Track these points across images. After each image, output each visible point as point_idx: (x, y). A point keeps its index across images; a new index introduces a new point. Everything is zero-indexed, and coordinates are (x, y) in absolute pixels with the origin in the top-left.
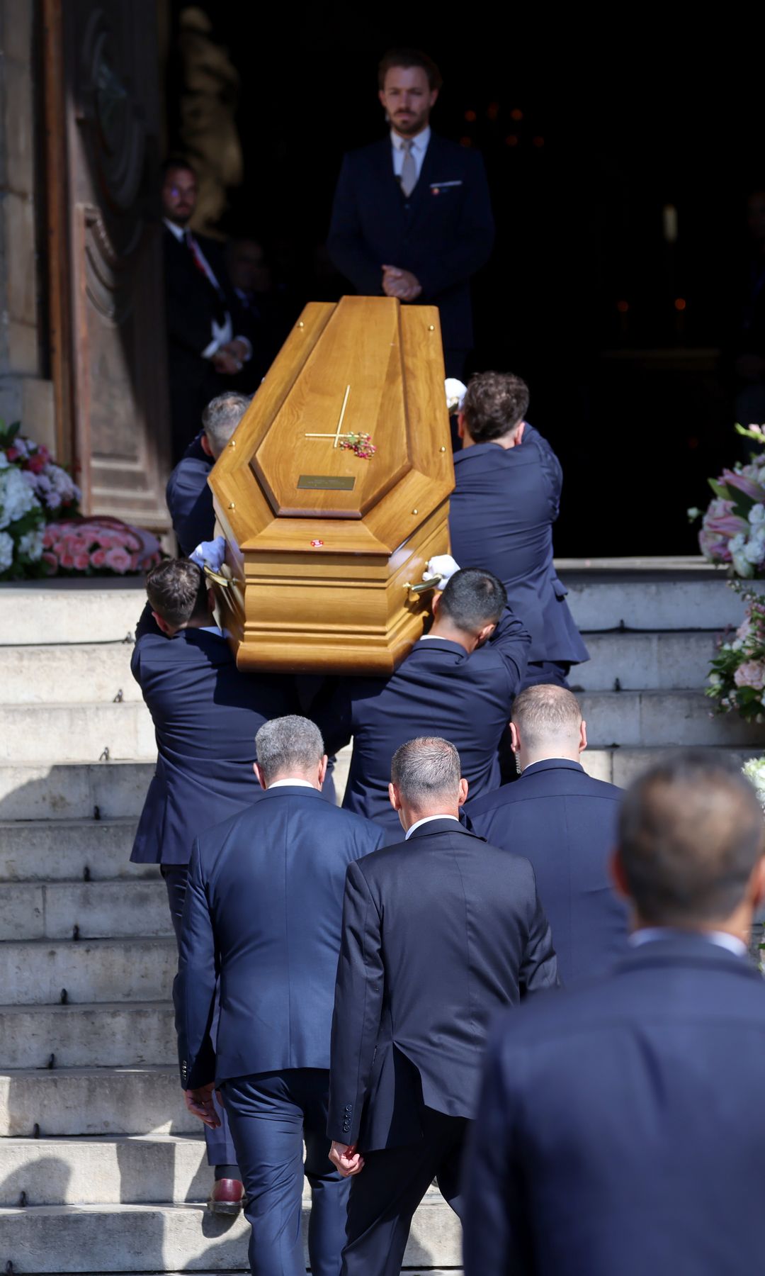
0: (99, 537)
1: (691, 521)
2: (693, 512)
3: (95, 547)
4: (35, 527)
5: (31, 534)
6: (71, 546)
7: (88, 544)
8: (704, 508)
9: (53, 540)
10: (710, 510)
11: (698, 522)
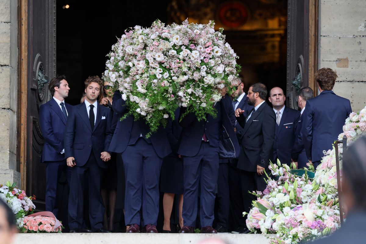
0: (41, 221)
1: (243, 216)
2: (244, 213)
3: (41, 223)
4: (21, 217)
5: (20, 219)
6: (32, 223)
7: (38, 223)
8: (248, 212)
9: (26, 221)
10: (250, 212)
11: (246, 216)
